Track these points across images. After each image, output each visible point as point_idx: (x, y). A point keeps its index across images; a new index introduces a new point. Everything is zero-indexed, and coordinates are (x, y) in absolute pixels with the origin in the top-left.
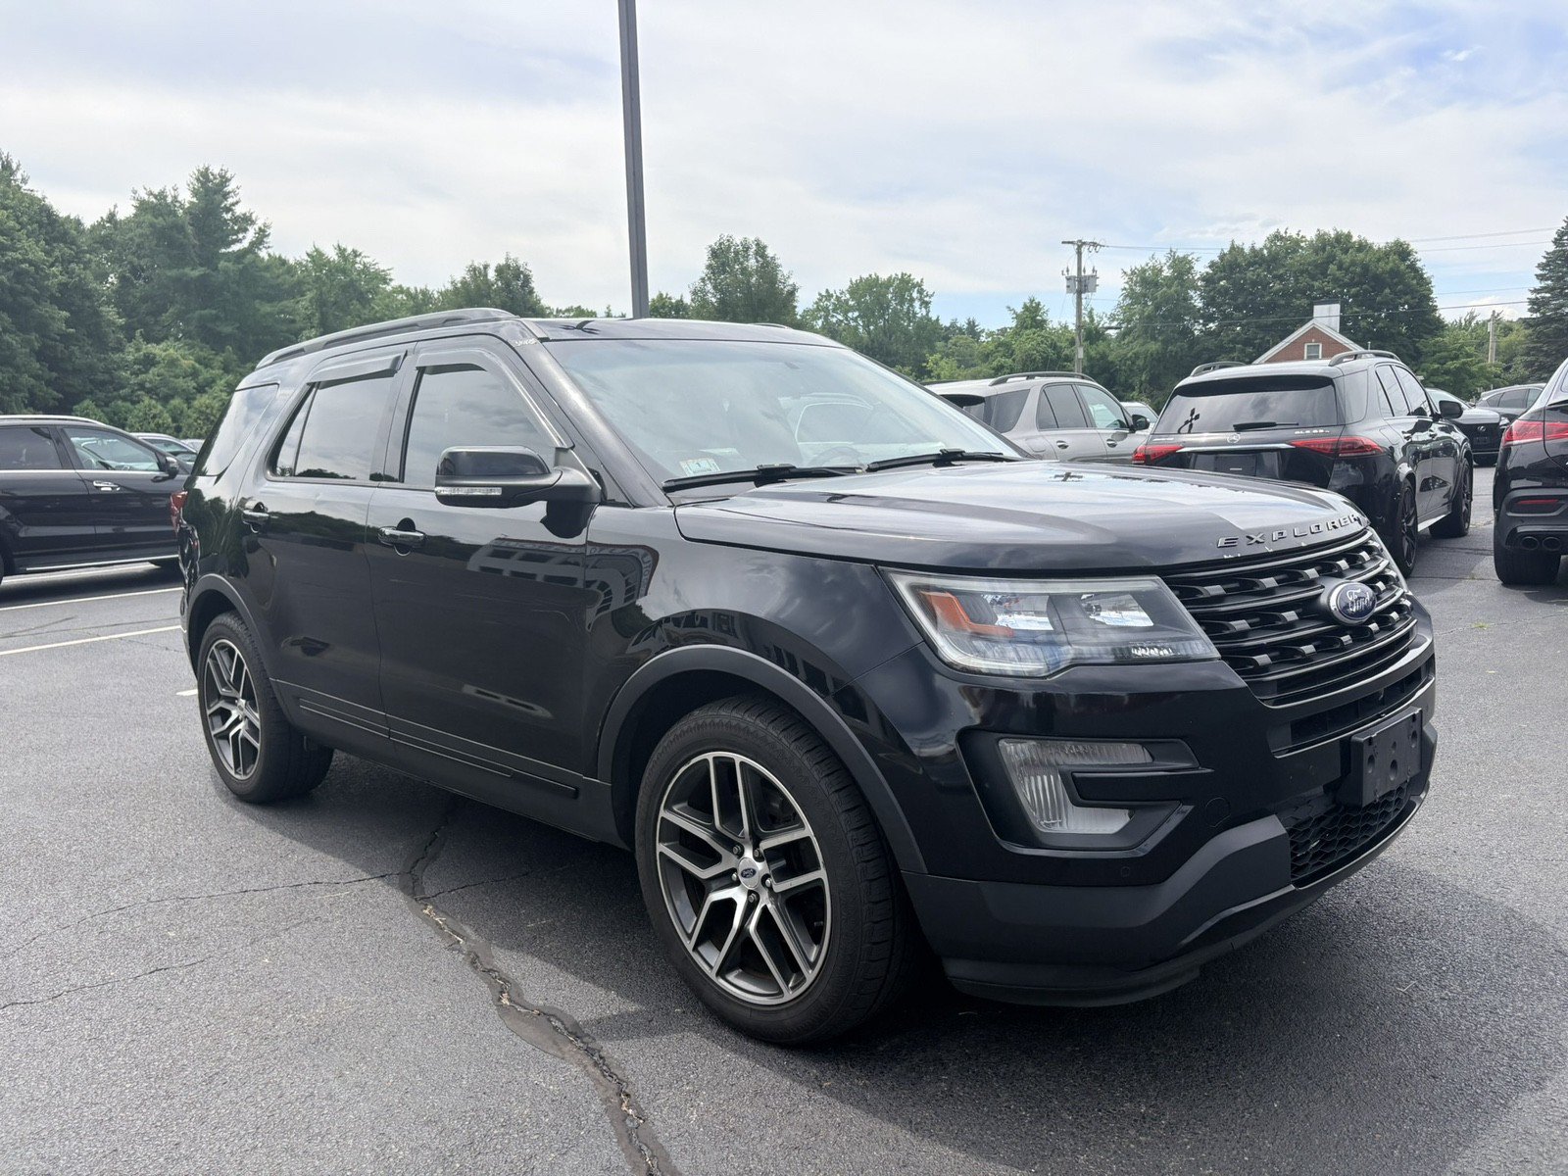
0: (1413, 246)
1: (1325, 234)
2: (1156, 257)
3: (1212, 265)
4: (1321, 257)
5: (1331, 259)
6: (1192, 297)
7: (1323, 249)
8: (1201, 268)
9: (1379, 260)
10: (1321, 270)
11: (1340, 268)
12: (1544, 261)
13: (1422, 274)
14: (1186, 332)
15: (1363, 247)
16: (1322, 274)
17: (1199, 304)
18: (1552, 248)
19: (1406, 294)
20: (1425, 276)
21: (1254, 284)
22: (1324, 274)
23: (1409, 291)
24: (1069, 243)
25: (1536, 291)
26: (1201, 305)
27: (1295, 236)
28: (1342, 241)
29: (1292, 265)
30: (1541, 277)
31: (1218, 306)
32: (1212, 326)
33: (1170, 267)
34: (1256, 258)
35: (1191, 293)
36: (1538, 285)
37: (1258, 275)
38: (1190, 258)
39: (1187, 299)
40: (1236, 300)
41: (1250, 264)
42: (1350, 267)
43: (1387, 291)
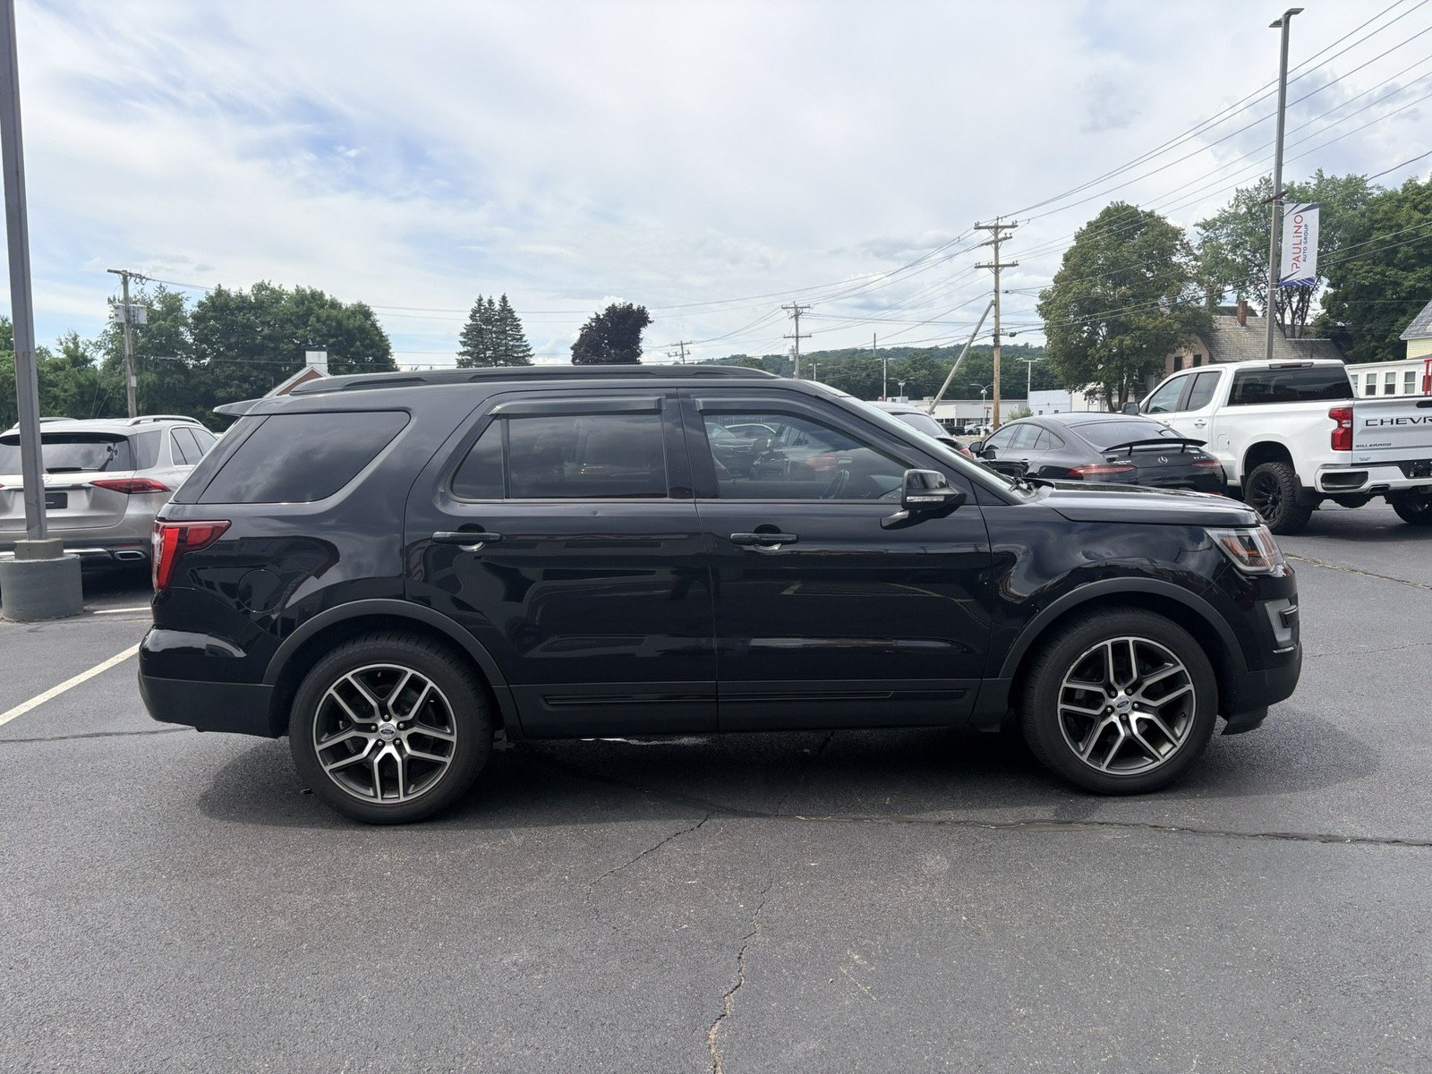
0: (372, 309)
1: (303, 290)
2: (145, 291)
3: (201, 305)
4: (301, 310)
5: (309, 312)
6: (182, 333)
7: (303, 303)
8: (190, 307)
9: (349, 318)
10: (302, 319)
11: (318, 321)
12: (465, 331)
13: (381, 333)
14: (181, 367)
15: (334, 305)
16: (303, 324)
17: (189, 339)
18: (469, 322)
19: (372, 348)
20: (384, 334)
21: (244, 326)
22: (306, 324)
23: (373, 345)
24: (116, 272)
25: (460, 354)
26: (191, 341)
27: (277, 289)
28: (316, 297)
29: (278, 315)
30: (464, 344)
31: (211, 344)
32: (206, 361)
33: (160, 302)
34: (243, 304)
35: (182, 329)
36: (463, 349)
37: (248, 319)
38: (180, 297)
39: (178, 334)
40: (228, 339)
41: (240, 309)
42: (326, 320)
43: (358, 343)
